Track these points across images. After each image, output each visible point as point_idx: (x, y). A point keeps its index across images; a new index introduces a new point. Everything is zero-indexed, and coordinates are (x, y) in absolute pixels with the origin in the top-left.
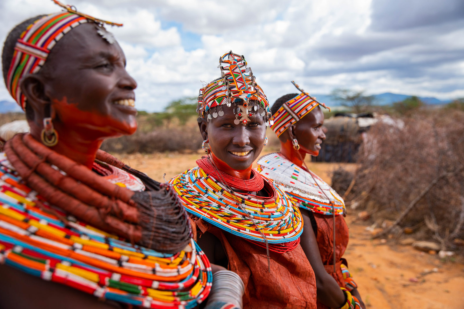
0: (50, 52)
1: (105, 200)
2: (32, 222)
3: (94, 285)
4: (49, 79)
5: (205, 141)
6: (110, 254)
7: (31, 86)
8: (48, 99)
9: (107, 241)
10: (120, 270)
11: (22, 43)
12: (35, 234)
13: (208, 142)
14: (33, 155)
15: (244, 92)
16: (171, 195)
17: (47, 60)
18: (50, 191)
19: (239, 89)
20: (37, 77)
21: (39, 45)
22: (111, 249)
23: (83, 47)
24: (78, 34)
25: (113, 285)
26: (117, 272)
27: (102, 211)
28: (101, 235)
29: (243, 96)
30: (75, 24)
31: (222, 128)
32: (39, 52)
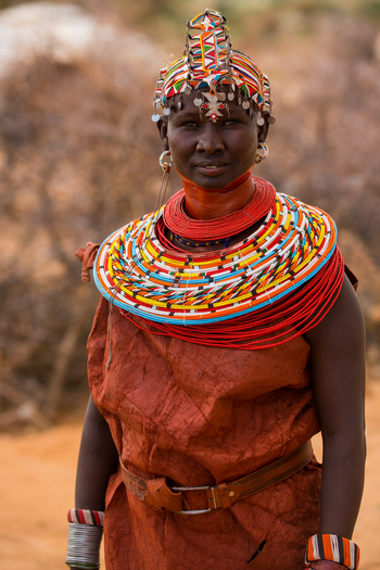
5: (166, 152)
13: (169, 154)
15: (212, 73)
19: (206, 68)
29: (208, 80)
31: (183, 128)
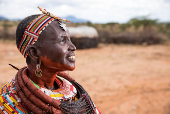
0: (40, 35)
2: (15, 113)
4: (39, 48)
7: (31, 50)
8: (38, 56)
11: (27, 31)
14: (22, 82)
17: (38, 39)
18: (25, 100)
20: (34, 46)
21: (35, 32)
23: (54, 34)
24: (51, 27)
30: (50, 22)
32: (35, 36)
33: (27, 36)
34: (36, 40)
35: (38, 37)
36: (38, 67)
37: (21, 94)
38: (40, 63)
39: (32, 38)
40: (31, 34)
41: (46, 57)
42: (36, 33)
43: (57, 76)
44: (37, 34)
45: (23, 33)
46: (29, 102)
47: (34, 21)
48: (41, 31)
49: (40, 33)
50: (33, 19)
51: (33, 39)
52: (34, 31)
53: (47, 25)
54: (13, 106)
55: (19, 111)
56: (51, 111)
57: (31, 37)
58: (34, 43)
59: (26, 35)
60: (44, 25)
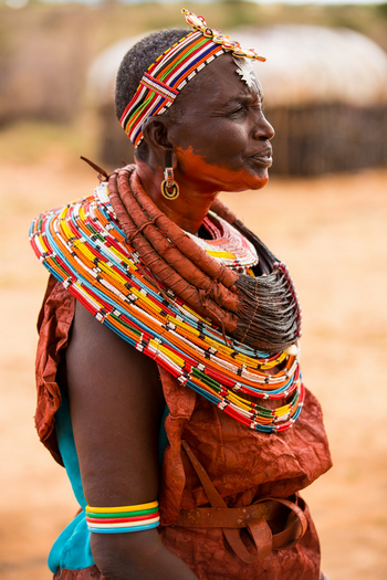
0: (179, 93)
1: (207, 281)
2: (133, 289)
3: (179, 370)
6: (200, 341)
7: (154, 130)
8: (170, 146)
9: (200, 326)
10: (206, 361)
11: (149, 78)
12: (133, 302)
14: (141, 213)
16: (284, 281)
17: (175, 102)
18: (154, 259)
20: (162, 120)
21: (168, 83)
22: (201, 337)
24: (212, 73)
25: (196, 374)
26: (203, 363)
27: (202, 292)
28: (196, 318)
30: (210, 58)
32: (167, 92)
33: (148, 90)
34: (169, 104)
35: (174, 96)
36: (169, 172)
37: (141, 242)
38: (174, 164)
39: (159, 98)
40: (158, 87)
41: (190, 150)
42: (172, 85)
43: (210, 212)
44: (173, 88)
45: (137, 81)
46: (165, 266)
47: (170, 53)
48: (184, 83)
49: (180, 87)
50: (168, 45)
51: (163, 99)
52: (165, 81)
53: (201, 67)
54: (124, 271)
55: (142, 285)
56: (215, 293)
57: (156, 95)
58: (163, 110)
59: (145, 89)
60: (194, 67)
